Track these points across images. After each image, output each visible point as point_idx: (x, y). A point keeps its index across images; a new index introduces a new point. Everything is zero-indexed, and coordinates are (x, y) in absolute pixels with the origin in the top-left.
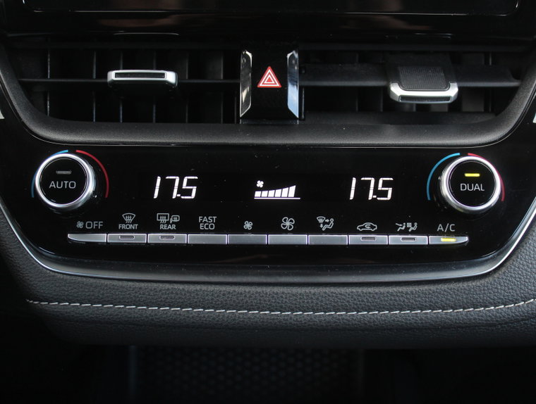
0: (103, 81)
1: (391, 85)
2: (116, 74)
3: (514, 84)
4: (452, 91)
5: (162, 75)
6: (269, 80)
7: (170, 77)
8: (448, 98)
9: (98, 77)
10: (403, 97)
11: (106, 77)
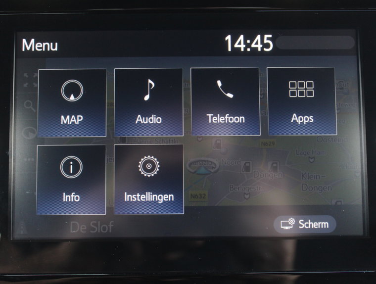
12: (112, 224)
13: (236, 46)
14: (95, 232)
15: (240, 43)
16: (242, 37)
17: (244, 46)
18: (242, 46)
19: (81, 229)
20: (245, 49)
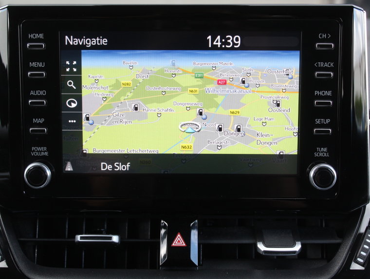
0: (72, 240)
1: (258, 243)
2: (81, 237)
3: (338, 241)
4: (297, 247)
5: (111, 238)
6: (179, 241)
7: (115, 239)
8: (294, 252)
9: (69, 237)
10: (265, 252)
11: (74, 238)
12: (129, 164)
13: (215, 43)
14: (118, 170)
15: (217, 42)
16: (219, 37)
17: (220, 44)
18: (219, 44)
19: (109, 168)
20: (221, 45)
